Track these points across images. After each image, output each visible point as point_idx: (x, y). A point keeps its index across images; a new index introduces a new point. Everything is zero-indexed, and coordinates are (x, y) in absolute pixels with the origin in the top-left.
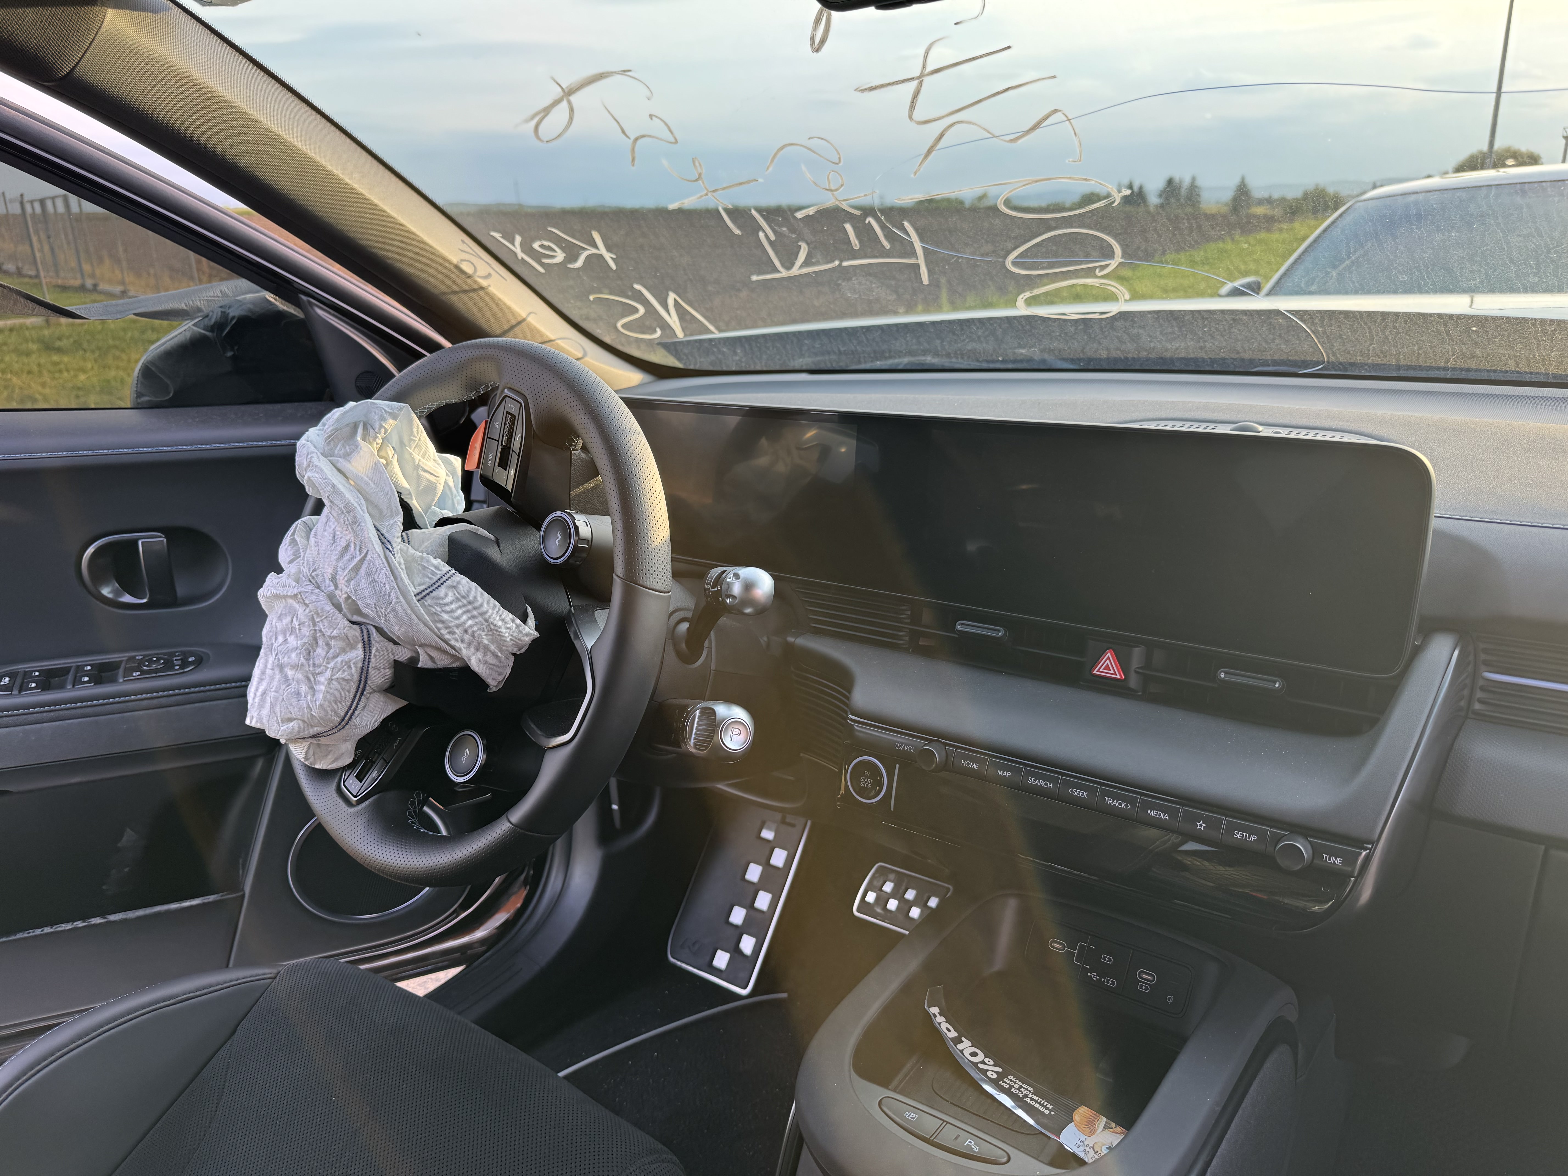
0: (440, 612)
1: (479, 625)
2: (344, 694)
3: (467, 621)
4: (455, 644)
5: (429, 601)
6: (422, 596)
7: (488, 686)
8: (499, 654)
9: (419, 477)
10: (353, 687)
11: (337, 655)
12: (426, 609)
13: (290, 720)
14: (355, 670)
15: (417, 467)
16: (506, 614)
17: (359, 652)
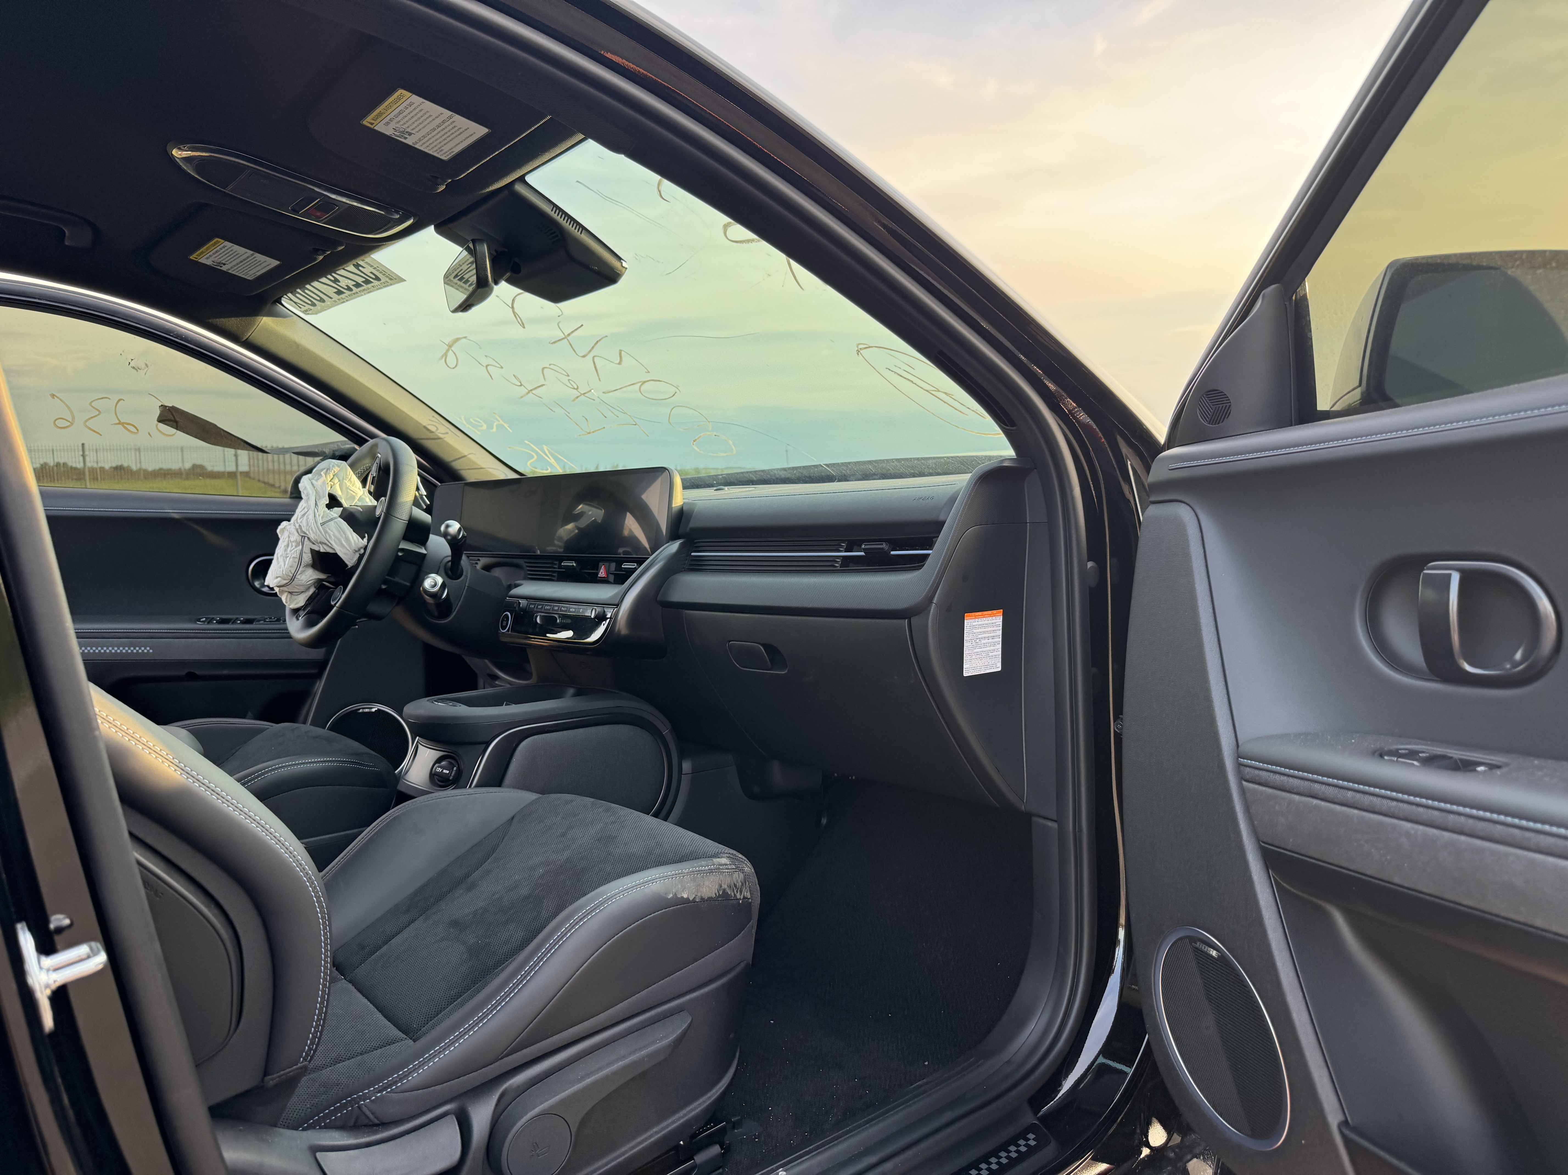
0: (328, 530)
1: (341, 536)
2: (294, 563)
3: (337, 534)
4: (331, 542)
5: (325, 525)
6: (323, 524)
7: (346, 565)
8: (349, 550)
9: (348, 492)
10: (297, 560)
11: (294, 549)
12: (323, 529)
13: (277, 577)
14: (298, 553)
15: (347, 488)
16: (355, 535)
17: (301, 547)
